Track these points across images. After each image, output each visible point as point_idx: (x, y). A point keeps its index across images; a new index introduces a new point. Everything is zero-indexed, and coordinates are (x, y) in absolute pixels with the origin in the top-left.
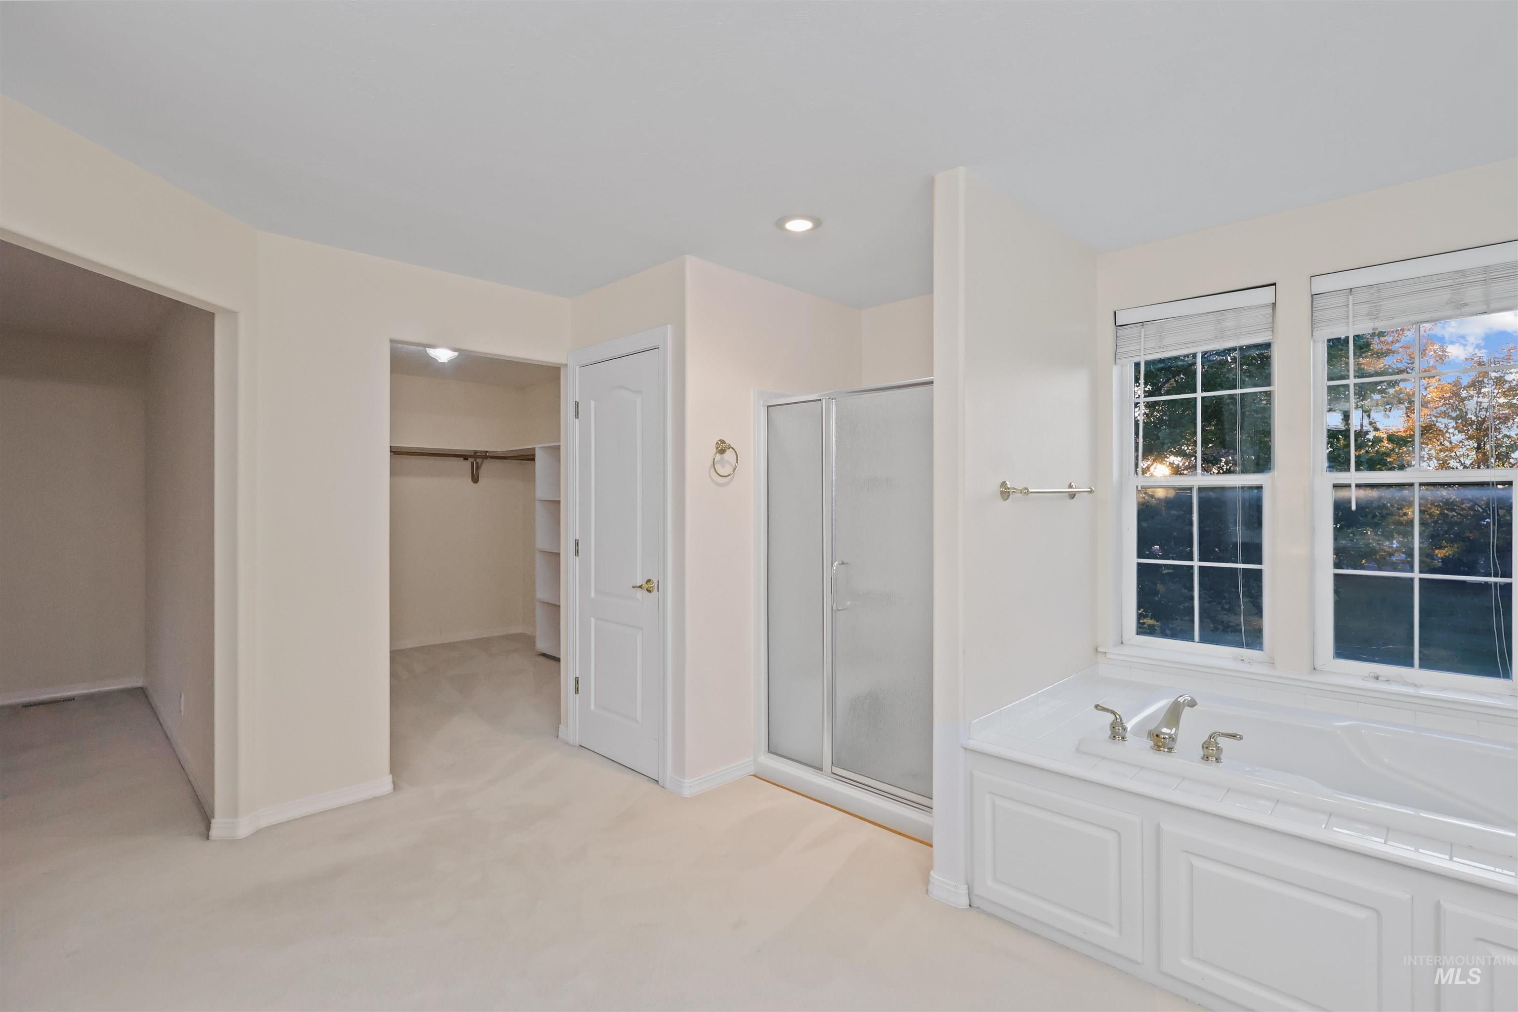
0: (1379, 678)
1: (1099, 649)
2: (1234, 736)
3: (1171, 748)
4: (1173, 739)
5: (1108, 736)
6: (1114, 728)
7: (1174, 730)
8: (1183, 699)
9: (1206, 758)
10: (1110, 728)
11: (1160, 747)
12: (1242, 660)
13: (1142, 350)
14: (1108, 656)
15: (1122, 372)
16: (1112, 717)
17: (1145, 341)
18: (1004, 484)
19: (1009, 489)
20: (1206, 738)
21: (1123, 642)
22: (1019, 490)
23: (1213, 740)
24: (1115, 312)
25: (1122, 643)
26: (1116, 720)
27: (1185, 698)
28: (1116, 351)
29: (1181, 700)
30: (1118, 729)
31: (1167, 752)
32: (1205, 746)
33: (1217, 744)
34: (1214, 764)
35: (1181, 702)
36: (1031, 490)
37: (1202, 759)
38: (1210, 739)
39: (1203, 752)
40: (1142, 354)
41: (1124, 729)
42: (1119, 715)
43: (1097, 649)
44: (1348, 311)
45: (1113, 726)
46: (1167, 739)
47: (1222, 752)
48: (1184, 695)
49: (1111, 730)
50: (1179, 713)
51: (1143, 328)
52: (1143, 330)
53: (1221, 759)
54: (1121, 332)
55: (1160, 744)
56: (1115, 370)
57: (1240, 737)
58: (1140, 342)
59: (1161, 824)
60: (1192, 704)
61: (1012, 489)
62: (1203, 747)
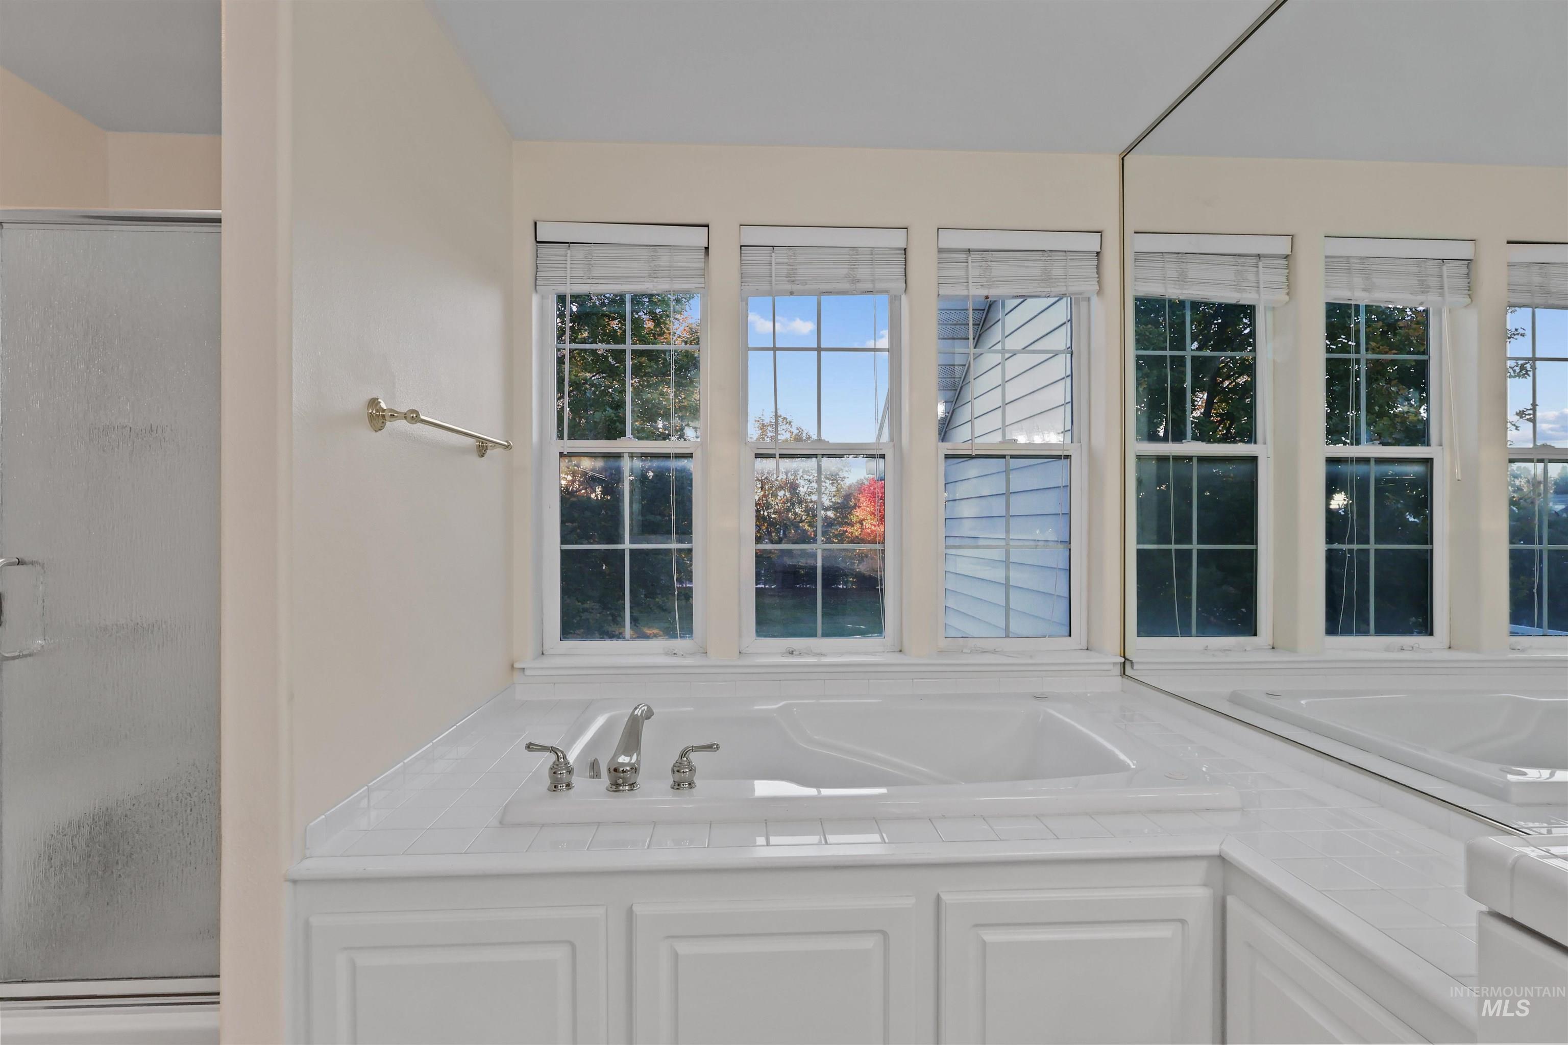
0: (794, 652)
1: (517, 665)
2: (709, 747)
3: (633, 784)
4: (636, 769)
5: (547, 788)
6: (554, 773)
7: (635, 757)
8: (640, 711)
9: (677, 785)
10: (550, 773)
11: (620, 785)
12: (675, 654)
13: (568, 278)
14: (527, 672)
15: (542, 307)
16: (553, 757)
17: (571, 268)
18: (374, 402)
19: (384, 411)
20: (676, 757)
21: (544, 652)
22: (401, 413)
23: (685, 759)
24: (536, 224)
25: (543, 654)
26: (558, 760)
27: (642, 709)
28: (536, 274)
29: (638, 712)
30: (561, 773)
31: (628, 790)
32: (675, 769)
33: (689, 762)
34: (687, 791)
35: (639, 714)
36: (422, 417)
37: (673, 788)
38: (681, 758)
39: (673, 778)
40: (568, 283)
41: (570, 772)
42: (562, 752)
43: (512, 666)
44: (771, 269)
45: (554, 771)
46: (629, 771)
47: (695, 772)
48: (639, 706)
49: (550, 777)
50: (638, 731)
51: (569, 249)
52: (569, 251)
53: (694, 783)
54: (544, 250)
55: (620, 781)
56: (535, 299)
57: (717, 747)
58: (566, 268)
59: (634, 908)
60: (649, 714)
61: (390, 412)
62: (673, 771)
